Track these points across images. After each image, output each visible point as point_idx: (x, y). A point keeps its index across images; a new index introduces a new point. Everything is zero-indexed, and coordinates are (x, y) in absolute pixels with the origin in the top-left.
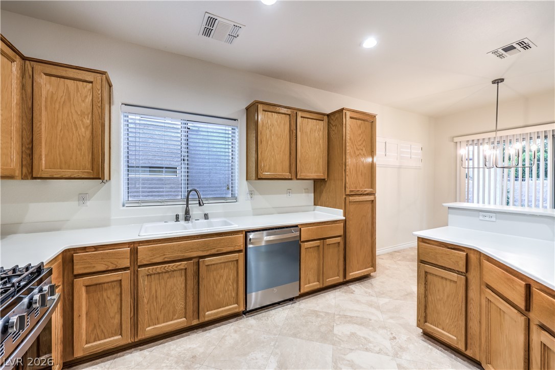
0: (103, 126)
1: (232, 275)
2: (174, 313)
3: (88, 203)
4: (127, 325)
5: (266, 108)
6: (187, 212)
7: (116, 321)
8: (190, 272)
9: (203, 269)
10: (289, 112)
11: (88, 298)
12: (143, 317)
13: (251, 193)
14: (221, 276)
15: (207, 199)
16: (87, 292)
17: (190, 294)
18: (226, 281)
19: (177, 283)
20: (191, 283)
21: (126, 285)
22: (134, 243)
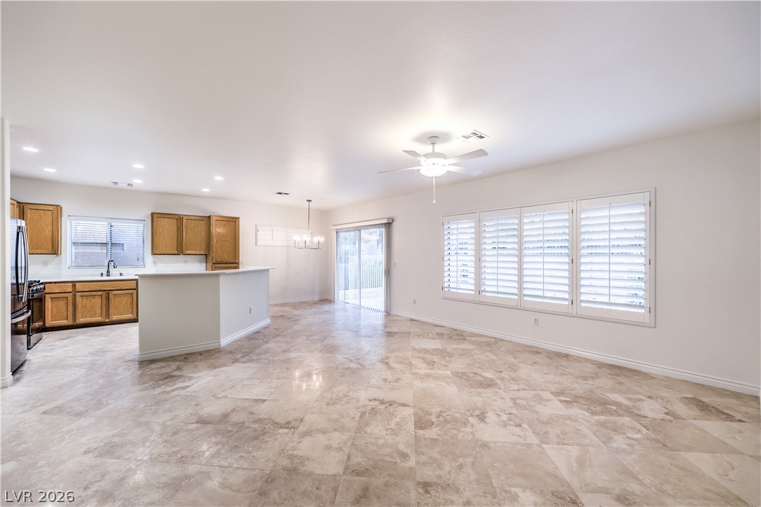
0: (58, 230)
1: (129, 300)
2: (95, 315)
3: (49, 266)
4: (70, 317)
5: (158, 215)
6: (108, 272)
7: (65, 314)
8: (104, 296)
9: (111, 296)
10: (176, 217)
11: (52, 304)
12: (79, 314)
13: (155, 263)
14: (123, 300)
15: (120, 266)
16: (51, 301)
17: (104, 307)
18: (126, 303)
19: (97, 301)
20: (104, 302)
21: (70, 299)
22: (74, 282)
